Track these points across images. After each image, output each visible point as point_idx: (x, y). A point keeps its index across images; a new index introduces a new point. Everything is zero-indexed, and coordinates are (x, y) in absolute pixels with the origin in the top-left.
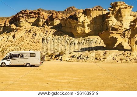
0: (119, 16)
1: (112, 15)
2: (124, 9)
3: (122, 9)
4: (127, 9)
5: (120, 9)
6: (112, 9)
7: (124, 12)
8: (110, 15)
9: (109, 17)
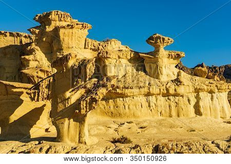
0: (55, 49)
1: (37, 47)
2: (67, 31)
3: (62, 31)
4: (74, 30)
5: (57, 29)
6: (37, 31)
7: (66, 39)
8: (33, 46)
9: (31, 52)
